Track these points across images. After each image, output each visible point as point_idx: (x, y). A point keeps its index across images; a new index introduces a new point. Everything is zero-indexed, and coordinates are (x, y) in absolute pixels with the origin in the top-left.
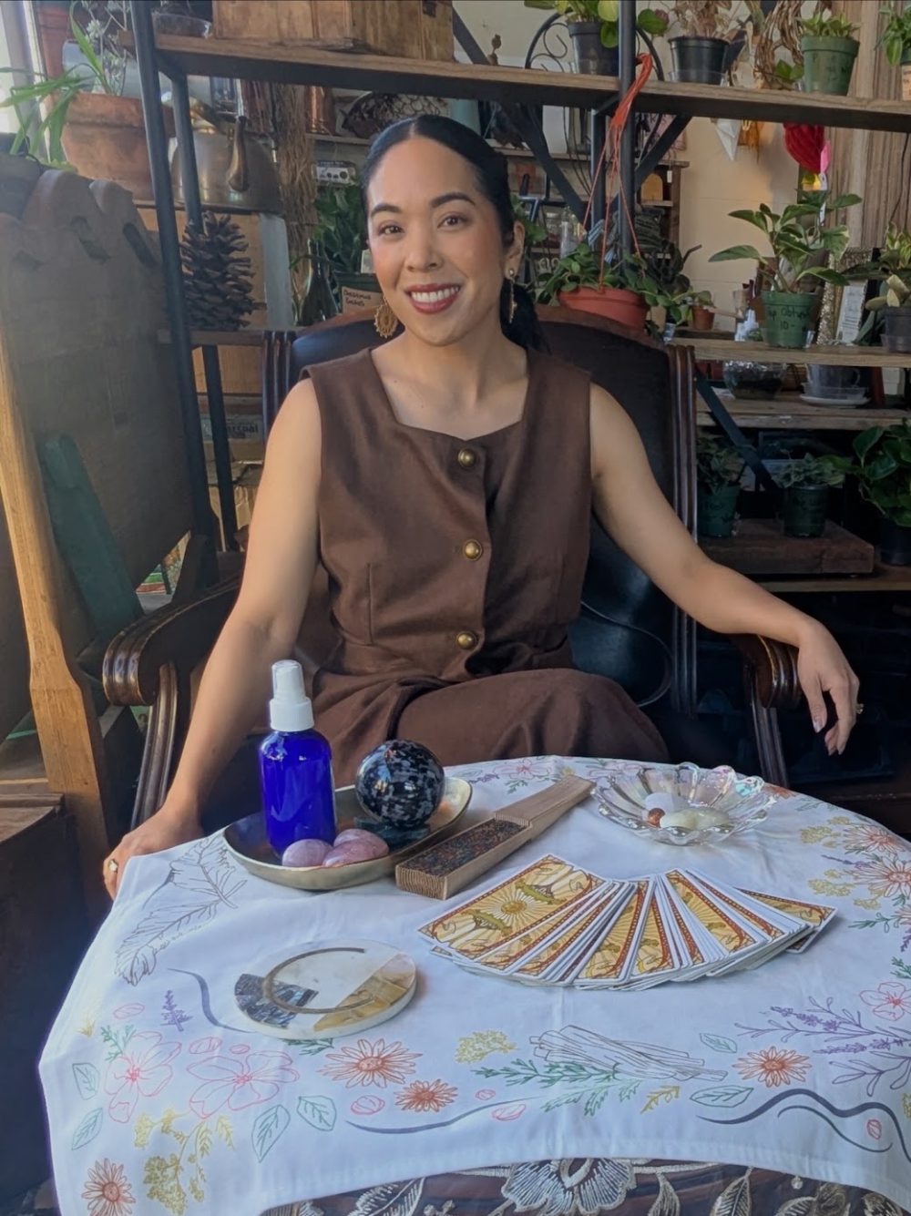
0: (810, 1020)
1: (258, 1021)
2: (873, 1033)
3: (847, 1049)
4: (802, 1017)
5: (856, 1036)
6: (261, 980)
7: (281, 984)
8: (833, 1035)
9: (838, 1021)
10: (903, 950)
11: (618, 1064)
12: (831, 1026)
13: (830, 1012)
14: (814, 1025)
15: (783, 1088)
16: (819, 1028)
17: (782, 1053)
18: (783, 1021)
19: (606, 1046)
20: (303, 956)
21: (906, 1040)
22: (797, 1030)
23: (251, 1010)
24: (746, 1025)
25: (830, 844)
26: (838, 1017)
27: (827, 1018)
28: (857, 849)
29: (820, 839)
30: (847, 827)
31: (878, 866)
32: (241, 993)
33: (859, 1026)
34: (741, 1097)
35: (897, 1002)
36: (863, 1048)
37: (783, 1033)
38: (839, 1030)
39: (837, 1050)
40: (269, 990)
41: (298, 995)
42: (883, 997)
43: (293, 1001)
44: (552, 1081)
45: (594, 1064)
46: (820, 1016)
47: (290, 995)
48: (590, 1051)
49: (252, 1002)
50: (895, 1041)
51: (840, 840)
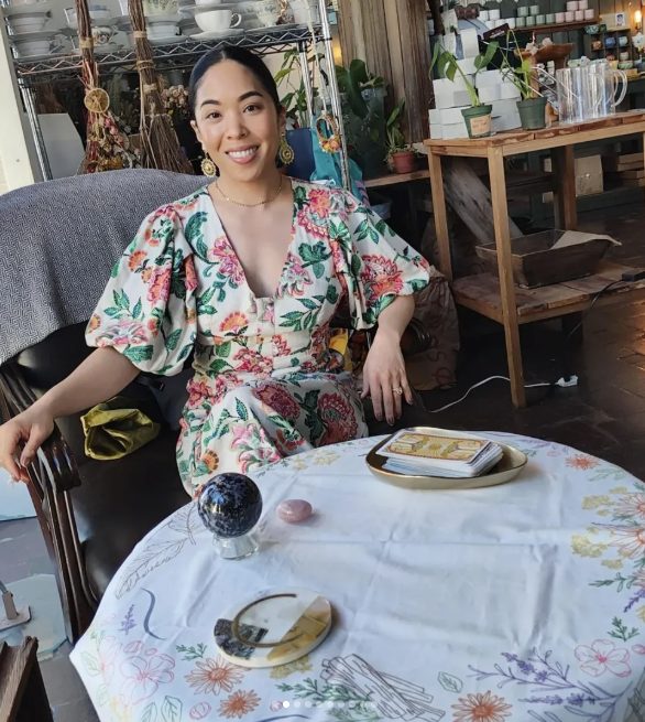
0: (527, 669)
1: (230, 654)
2: (574, 686)
3: (546, 701)
4: (521, 664)
5: (559, 688)
6: (230, 623)
7: (244, 625)
8: (539, 686)
9: (549, 672)
10: (626, 611)
11: (372, 692)
12: (541, 677)
13: (545, 663)
14: (527, 674)
16: (532, 677)
17: (494, 699)
18: (506, 667)
19: (370, 676)
20: (256, 603)
21: (599, 699)
22: (514, 678)
23: (225, 646)
24: (476, 668)
25: (601, 513)
26: (550, 668)
27: (541, 668)
29: (597, 507)
30: (623, 496)
32: (219, 634)
33: (564, 679)
35: (602, 660)
36: (560, 701)
37: (502, 678)
38: (547, 682)
39: (538, 700)
40: (236, 630)
41: (255, 633)
42: (594, 654)
43: (251, 639)
45: (356, 691)
46: (536, 665)
47: (250, 633)
48: (358, 679)
49: (226, 641)
50: (590, 699)
51: (611, 508)
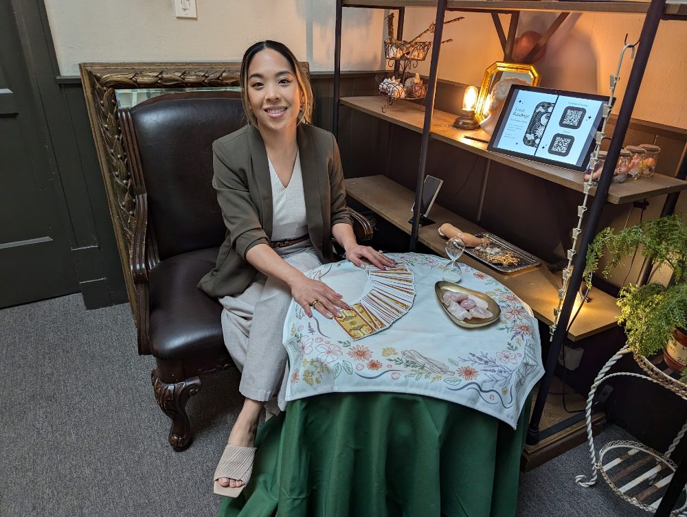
0: (481, 359)
2: (499, 366)
3: (490, 371)
4: (478, 358)
5: (493, 367)
8: (486, 365)
10: (512, 340)
11: (424, 364)
12: (486, 362)
13: (486, 357)
14: (481, 361)
15: (470, 381)
16: (483, 362)
17: (471, 369)
18: (472, 358)
19: (422, 358)
21: (507, 371)
22: (476, 362)
24: (461, 357)
26: (489, 360)
27: (485, 359)
28: (503, 302)
31: (508, 308)
33: (495, 364)
34: (457, 383)
36: (495, 371)
37: (472, 362)
38: (488, 364)
39: (487, 370)
42: (503, 355)
44: (407, 366)
45: (418, 363)
46: (483, 358)
48: (418, 359)
50: (504, 371)
